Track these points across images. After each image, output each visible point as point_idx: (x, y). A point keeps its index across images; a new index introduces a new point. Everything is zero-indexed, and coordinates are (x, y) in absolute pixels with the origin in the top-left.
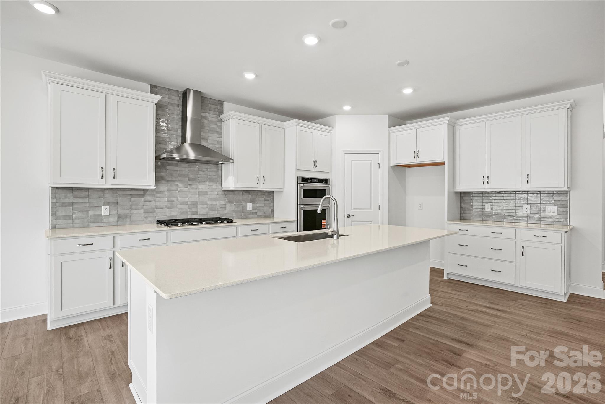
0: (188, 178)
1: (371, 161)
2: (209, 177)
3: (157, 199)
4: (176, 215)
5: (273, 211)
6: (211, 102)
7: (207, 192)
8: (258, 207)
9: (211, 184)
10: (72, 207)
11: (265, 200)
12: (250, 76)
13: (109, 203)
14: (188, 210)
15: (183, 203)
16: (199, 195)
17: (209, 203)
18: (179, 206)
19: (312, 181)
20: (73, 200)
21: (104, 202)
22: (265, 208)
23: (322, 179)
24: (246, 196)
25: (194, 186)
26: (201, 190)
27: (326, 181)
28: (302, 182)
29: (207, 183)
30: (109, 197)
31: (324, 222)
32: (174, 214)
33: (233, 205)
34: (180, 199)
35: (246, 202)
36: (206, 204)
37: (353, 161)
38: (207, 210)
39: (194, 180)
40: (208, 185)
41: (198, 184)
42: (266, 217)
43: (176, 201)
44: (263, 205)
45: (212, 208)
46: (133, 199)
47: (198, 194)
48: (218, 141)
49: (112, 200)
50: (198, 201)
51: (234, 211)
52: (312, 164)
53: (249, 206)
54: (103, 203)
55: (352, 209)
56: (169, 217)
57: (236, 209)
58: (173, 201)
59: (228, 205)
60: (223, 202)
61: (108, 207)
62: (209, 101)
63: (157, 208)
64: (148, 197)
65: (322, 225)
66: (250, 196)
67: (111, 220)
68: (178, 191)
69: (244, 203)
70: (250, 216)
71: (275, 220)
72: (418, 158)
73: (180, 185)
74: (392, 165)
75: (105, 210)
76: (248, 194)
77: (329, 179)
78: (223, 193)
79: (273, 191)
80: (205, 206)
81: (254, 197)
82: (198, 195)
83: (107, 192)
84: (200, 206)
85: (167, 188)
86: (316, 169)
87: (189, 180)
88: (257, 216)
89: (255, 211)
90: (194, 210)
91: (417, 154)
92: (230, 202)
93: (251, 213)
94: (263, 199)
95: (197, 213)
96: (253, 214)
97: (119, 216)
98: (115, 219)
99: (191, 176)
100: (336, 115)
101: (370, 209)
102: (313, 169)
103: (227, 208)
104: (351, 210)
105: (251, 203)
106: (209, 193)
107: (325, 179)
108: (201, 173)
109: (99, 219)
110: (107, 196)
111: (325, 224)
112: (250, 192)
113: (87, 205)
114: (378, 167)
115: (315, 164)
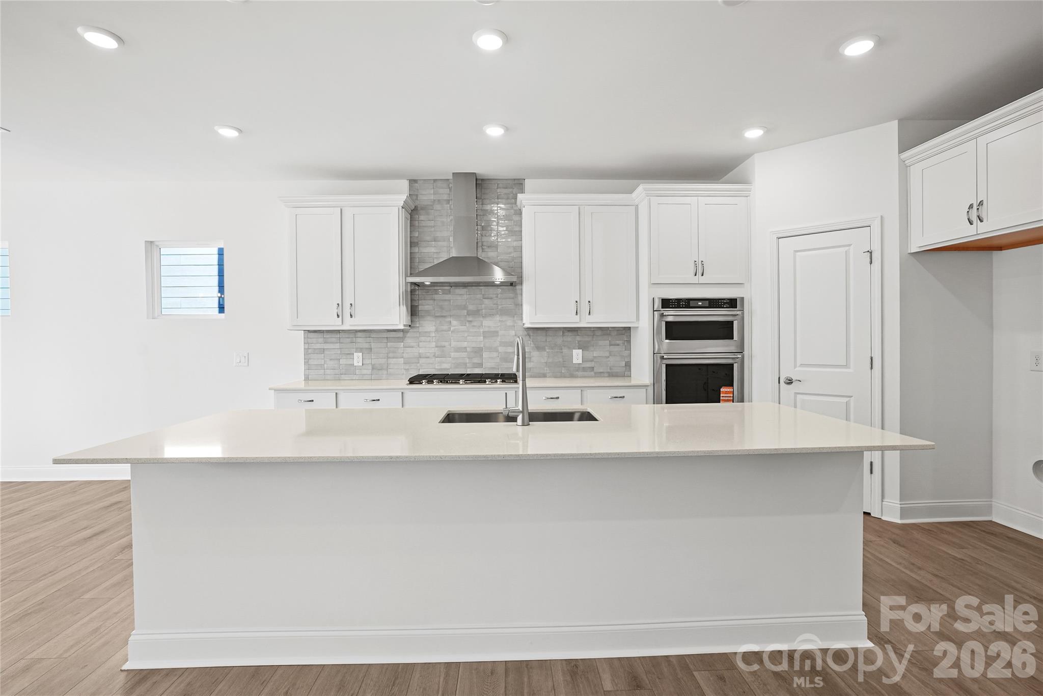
0: (466, 311)
1: (847, 248)
2: (500, 307)
4: (448, 367)
5: (628, 365)
6: (500, 185)
7: (497, 332)
8: (595, 357)
9: (504, 318)
10: (323, 355)
11: (611, 345)
12: (495, 132)
13: (361, 349)
14: (467, 361)
15: (458, 350)
16: (484, 337)
17: (501, 349)
19: (691, 305)
20: (324, 346)
21: (357, 348)
22: (611, 359)
23: (723, 299)
24: (569, 338)
25: (475, 324)
26: (486, 329)
27: (732, 303)
28: (662, 308)
29: (498, 318)
30: (361, 341)
31: (726, 393)
32: (445, 366)
33: (545, 354)
34: (453, 344)
35: (571, 348)
36: (497, 351)
37: (798, 254)
38: (498, 360)
39: (476, 313)
40: (500, 321)
41: (482, 319)
42: (612, 375)
43: (448, 347)
44: (607, 354)
46: (390, 344)
47: (482, 335)
48: (515, 248)
49: (367, 346)
50: (482, 346)
51: (546, 363)
52: (693, 269)
53: (577, 356)
54: (355, 350)
55: (798, 364)
57: (550, 360)
58: (444, 347)
59: (535, 353)
61: (361, 354)
62: (498, 184)
63: (422, 356)
64: (409, 341)
65: (721, 398)
66: (578, 338)
67: (365, 372)
68: (452, 332)
69: (565, 351)
70: (580, 373)
71: (634, 382)
72: (981, 220)
73: (454, 323)
74: (908, 252)
75: (357, 359)
76: (574, 333)
77: (742, 299)
78: (526, 333)
80: (495, 354)
81: (587, 339)
82: (482, 337)
83: (359, 334)
84: (485, 355)
85: (434, 327)
86: (703, 280)
87: (468, 314)
88: (592, 373)
89: (588, 365)
90: (476, 360)
91: (975, 212)
92: (539, 348)
93: (579, 368)
94: (608, 342)
95: (480, 365)
96: (584, 369)
97: (374, 368)
98: (369, 372)
99: (471, 307)
100: (755, 154)
101: (846, 366)
102: (695, 280)
103: (533, 359)
104: (795, 367)
105: (581, 350)
106: (501, 333)
107: (728, 299)
108: (486, 301)
109: (350, 370)
110: (359, 340)
111: (730, 397)
112: (576, 329)
113: (339, 352)
114: (869, 260)
115: (700, 269)
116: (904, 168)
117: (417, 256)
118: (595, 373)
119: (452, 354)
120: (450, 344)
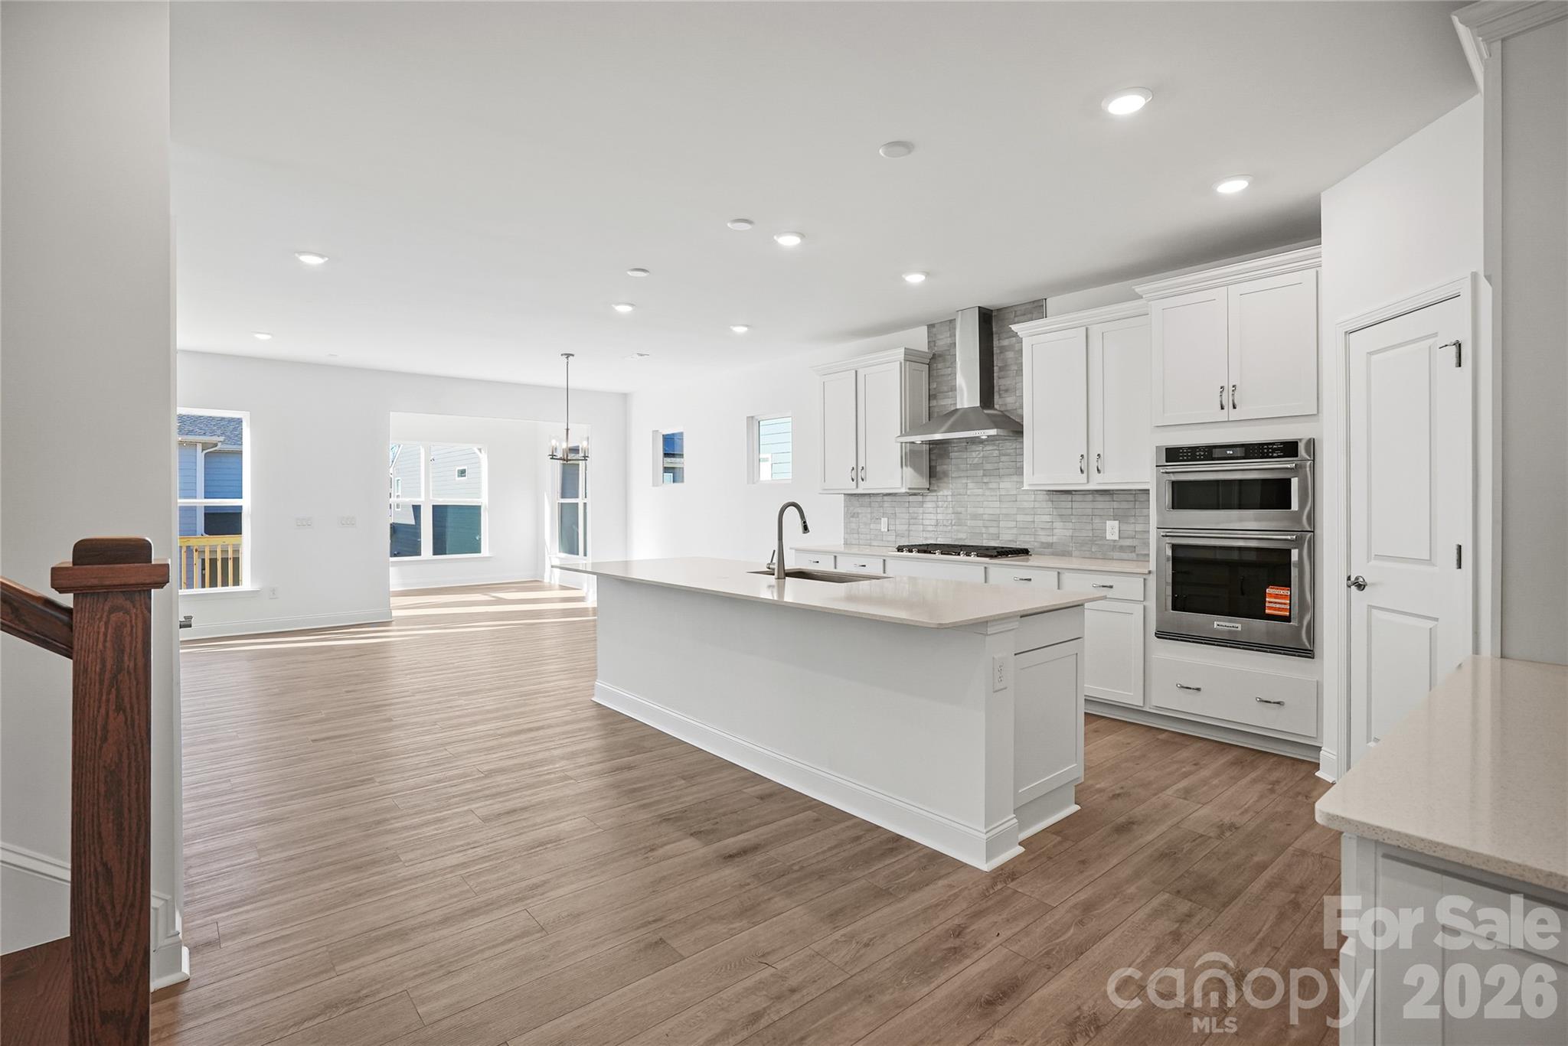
0: (982, 471)
1: (1431, 341)
4: (964, 537)
6: (1018, 313)
7: (1016, 496)
10: (858, 519)
13: (887, 513)
14: (984, 530)
15: (975, 517)
16: (1001, 502)
17: (1019, 518)
19: (1215, 456)
20: (859, 511)
21: (884, 513)
23: (1273, 444)
24: (1102, 504)
25: (991, 486)
26: (1004, 493)
30: (889, 506)
31: (1277, 596)
32: (962, 536)
33: (1070, 524)
34: (970, 510)
35: (1105, 518)
36: (1014, 519)
37: (1374, 356)
43: (965, 513)
46: (912, 509)
49: (891, 510)
50: (999, 513)
51: (1071, 537)
53: (1112, 530)
54: (883, 515)
55: (1372, 555)
56: (957, 539)
58: (960, 513)
59: (1058, 525)
60: (1047, 518)
61: (888, 520)
62: (1015, 311)
64: (928, 507)
65: (1267, 604)
66: (1115, 505)
67: (889, 538)
68: (968, 496)
69: (1097, 520)
70: (1116, 555)
73: (970, 485)
75: (885, 525)
76: (1107, 498)
77: (1308, 441)
78: (1047, 497)
80: (1011, 524)
81: (1125, 505)
83: (886, 498)
84: (1003, 524)
86: (1235, 415)
87: (984, 475)
89: (1128, 542)
90: (992, 530)
92: (1064, 517)
93: (1115, 547)
95: (997, 537)
96: (1122, 549)
97: (898, 534)
98: (894, 539)
99: (987, 467)
100: (1323, 193)
102: (1222, 416)
104: (1368, 559)
105: (1117, 522)
108: (1003, 458)
109: (879, 536)
110: (886, 504)
111: (1285, 604)
112: (1111, 492)
113: (870, 517)
114: (1457, 359)
115: (1229, 400)
117: (936, 410)
119: (969, 522)
120: (967, 511)
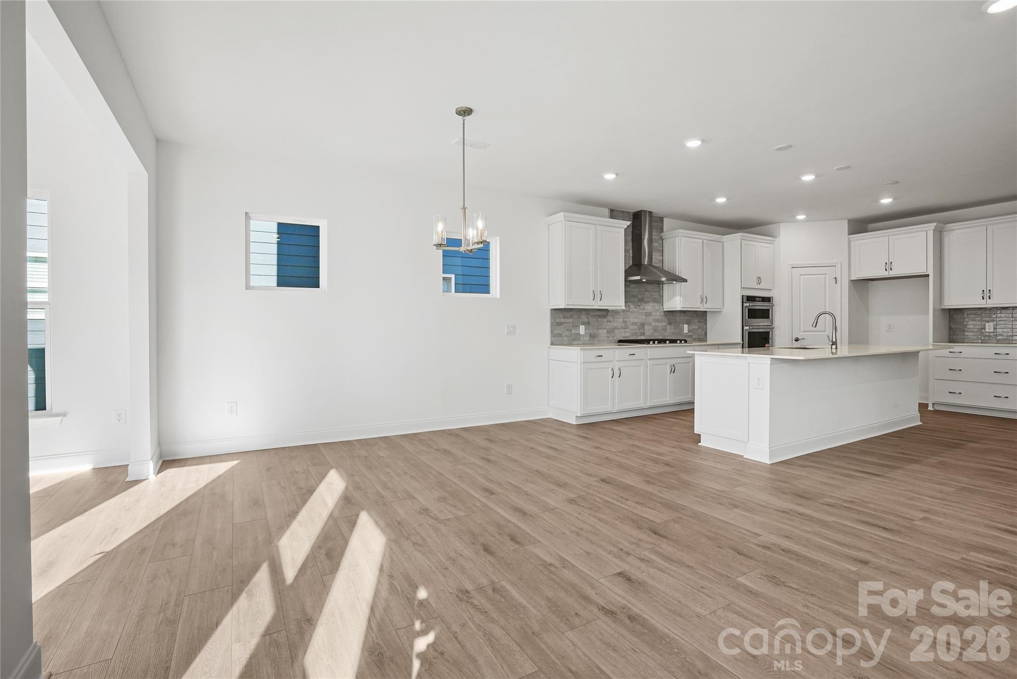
0: (637, 299)
1: (824, 276)
2: (653, 297)
3: (615, 320)
4: (628, 335)
5: (706, 334)
7: (651, 313)
8: (693, 329)
9: (655, 304)
10: (562, 327)
11: (699, 322)
13: (584, 323)
15: (634, 324)
16: (646, 316)
17: (653, 324)
18: (631, 327)
19: (756, 300)
20: (563, 320)
21: (581, 322)
22: (699, 330)
24: (683, 317)
26: (647, 311)
27: (768, 300)
28: (747, 301)
29: (652, 304)
30: (584, 318)
32: (627, 334)
33: (672, 327)
35: (683, 324)
36: (651, 325)
37: (801, 276)
38: (652, 331)
39: (641, 300)
40: (653, 306)
41: (644, 304)
42: (700, 340)
43: (628, 322)
44: (697, 327)
45: (655, 330)
46: (599, 319)
48: (660, 260)
49: (586, 320)
50: (644, 321)
51: (673, 333)
52: (755, 280)
53: (686, 328)
55: (801, 330)
56: (624, 337)
57: (675, 331)
59: (668, 327)
60: (664, 324)
61: (584, 326)
63: (615, 328)
64: (609, 318)
66: (686, 318)
67: (586, 339)
69: (681, 325)
70: (687, 340)
71: (708, 343)
72: (891, 270)
74: (852, 279)
75: (582, 330)
76: (684, 315)
77: (772, 297)
79: (706, 312)
80: (650, 327)
81: (689, 318)
82: (644, 316)
83: (583, 313)
84: (646, 327)
87: (638, 301)
88: (691, 339)
89: (690, 334)
90: (642, 331)
91: (889, 266)
92: (670, 324)
93: (687, 336)
94: (697, 320)
96: (689, 337)
97: (591, 336)
98: (588, 338)
99: (640, 297)
100: (781, 224)
101: (824, 331)
102: (758, 286)
103: (668, 330)
104: (800, 332)
105: (687, 325)
106: (653, 313)
107: (768, 298)
108: (647, 293)
109: (579, 337)
110: (583, 316)
113: (571, 325)
114: (835, 282)
115: (759, 281)
116: (849, 242)
118: (693, 339)
119: (631, 326)
120: (629, 320)
